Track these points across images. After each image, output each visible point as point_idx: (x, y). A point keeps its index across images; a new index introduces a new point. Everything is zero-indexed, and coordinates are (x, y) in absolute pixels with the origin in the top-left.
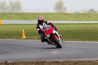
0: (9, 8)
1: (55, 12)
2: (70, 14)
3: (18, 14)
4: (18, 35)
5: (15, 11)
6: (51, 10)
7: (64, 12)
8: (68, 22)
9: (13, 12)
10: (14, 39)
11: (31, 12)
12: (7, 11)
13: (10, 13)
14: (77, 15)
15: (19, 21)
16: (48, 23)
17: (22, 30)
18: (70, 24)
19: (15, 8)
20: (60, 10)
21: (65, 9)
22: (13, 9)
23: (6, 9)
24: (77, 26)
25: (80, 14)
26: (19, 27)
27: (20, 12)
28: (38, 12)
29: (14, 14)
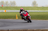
0: (10, 4)
1: (32, 6)
2: (39, 7)
3: (14, 7)
4: (14, 17)
5: (13, 6)
6: (30, 5)
7: (37, 6)
8: (39, 11)
9: (11, 6)
10: (12, 19)
11: (20, 6)
12: (9, 6)
13: (10, 7)
14: (43, 8)
17: (16, 15)
18: (40, 12)
19: (13, 4)
20: (35, 5)
21: (37, 5)
22: (12, 5)
23: (8, 5)
24: (43, 13)
25: (45, 7)
26: (14, 13)
27: (15, 6)
28: (24, 6)
29: (12, 7)
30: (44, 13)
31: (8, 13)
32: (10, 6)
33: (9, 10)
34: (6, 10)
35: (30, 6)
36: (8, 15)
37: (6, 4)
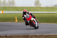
0: (8, 4)
1: (34, 6)
7: (40, 7)
9: (10, 6)
12: (6, 6)
14: (47, 8)
15: (13, 12)
16: (29, 13)
18: (43, 13)
19: (11, 4)
20: (37, 5)
21: (40, 5)
22: (10, 4)
23: (6, 5)
24: (47, 14)
25: (49, 8)
26: (13, 15)
27: (14, 6)
28: (25, 6)
29: (11, 7)
30: (49, 15)
31: (6, 15)
32: (8, 6)
33: (7, 11)
34: (3, 10)
35: (33, 6)
36: (6, 16)
37: (3, 4)
